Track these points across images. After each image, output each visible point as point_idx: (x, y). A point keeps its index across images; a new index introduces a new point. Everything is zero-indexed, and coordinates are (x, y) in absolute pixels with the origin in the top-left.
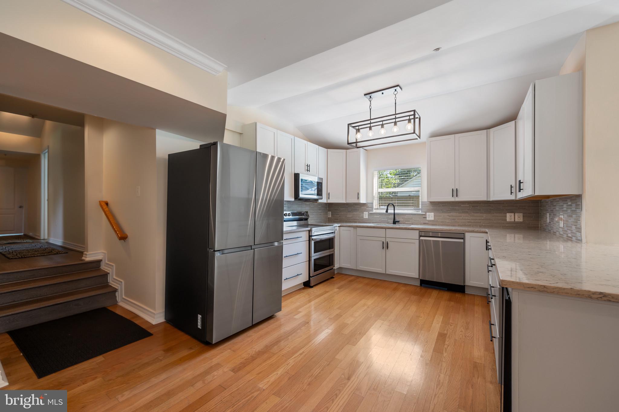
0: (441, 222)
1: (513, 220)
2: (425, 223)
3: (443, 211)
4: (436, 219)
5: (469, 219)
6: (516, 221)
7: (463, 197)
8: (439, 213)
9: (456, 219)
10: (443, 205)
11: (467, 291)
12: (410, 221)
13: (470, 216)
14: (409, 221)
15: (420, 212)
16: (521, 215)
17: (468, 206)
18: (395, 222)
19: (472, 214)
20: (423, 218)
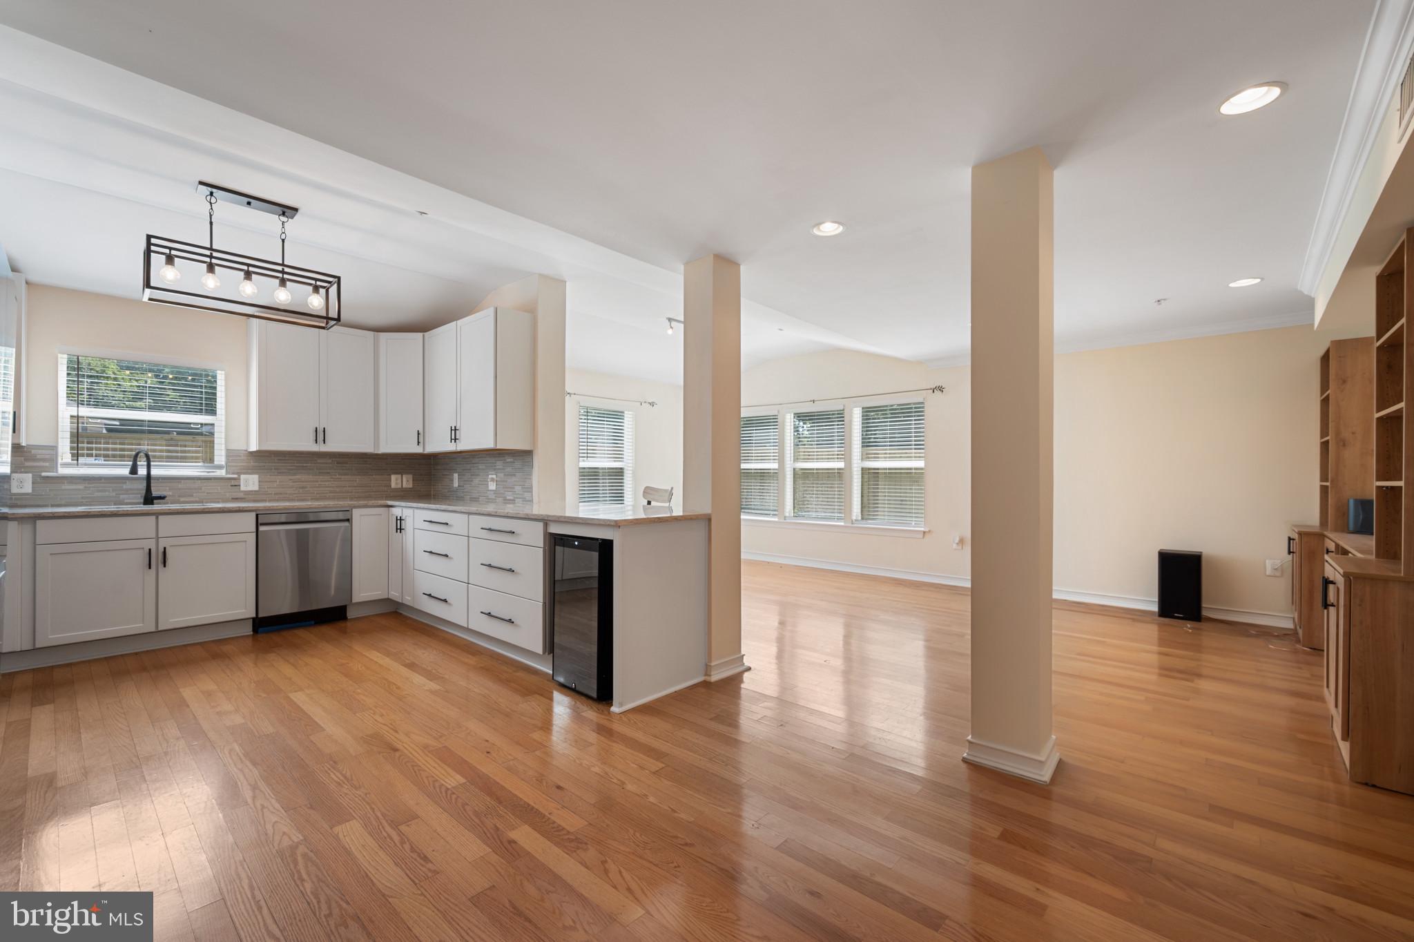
0: (275, 494)
1: (400, 486)
2: (237, 499)
3: (279, 471)
4: (264, 488)
5: (331, 487)
6: (404, 486)
7: (335, 445)
8: (271, 475)
9: (306, 487)
10: (281, 458)
11: (351, 614)
12: (194, 494)
13: (334, 481)
14: (192, 496)
15: (222, 473)
16: (410, 476)
17: (330, 461)
18: (149, 499)
19: (337, 476)
20: (232, 486)
